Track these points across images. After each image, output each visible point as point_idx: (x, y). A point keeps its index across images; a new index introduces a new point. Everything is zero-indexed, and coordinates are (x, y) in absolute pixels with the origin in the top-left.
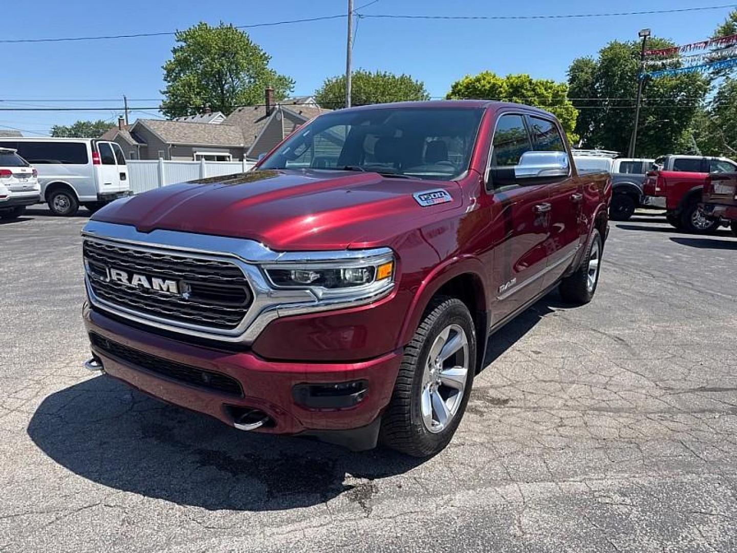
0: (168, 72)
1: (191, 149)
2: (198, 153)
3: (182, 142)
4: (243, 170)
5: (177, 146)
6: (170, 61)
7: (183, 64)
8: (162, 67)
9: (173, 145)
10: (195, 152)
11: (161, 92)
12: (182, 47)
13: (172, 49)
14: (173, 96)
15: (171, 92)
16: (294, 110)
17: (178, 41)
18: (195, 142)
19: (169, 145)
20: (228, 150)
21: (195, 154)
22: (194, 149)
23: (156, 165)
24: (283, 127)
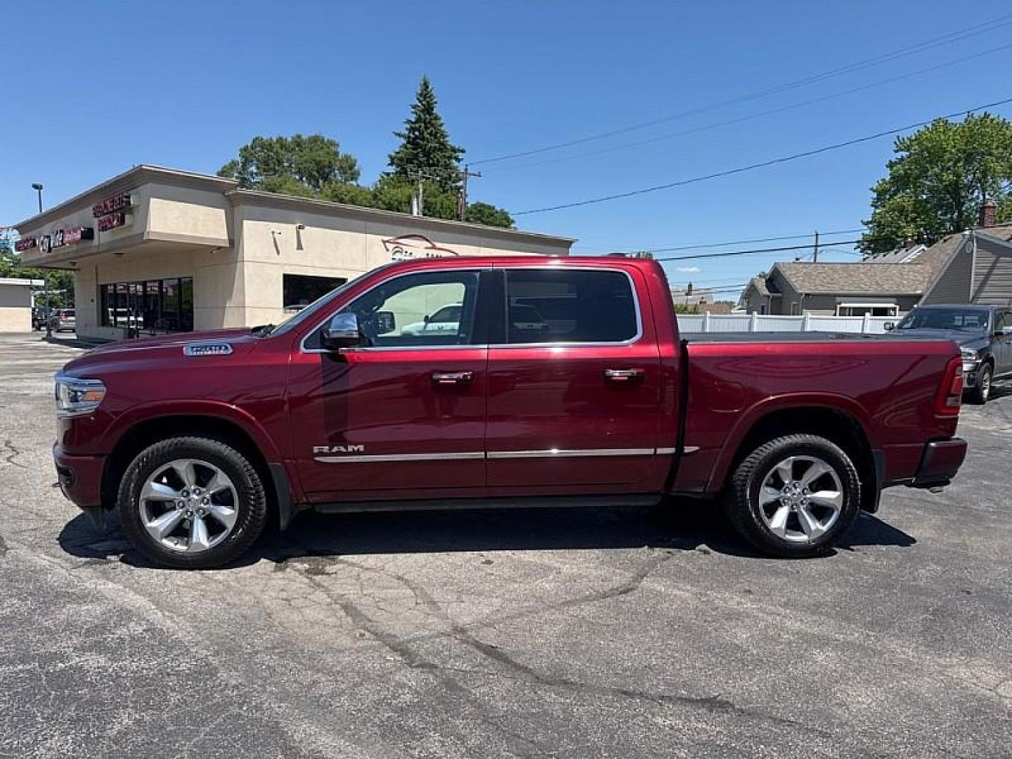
0: (878, 195)
1: (834, 300)
2: (843, 305)
3: (822, 290)
4: (863, 329)
5: (814, 295)
6: (883, 180)
7: (900, 182)
8: (872, 189)
9: (807, 295)
10: (840, 303)
11: (862, 221)
12: (902, 159)
13: (888, 162)
14: (878, 226)
15: (877, 223)
16: (999, 236)
17: (896, 151)
18: (842, 290)
19: (801, 294)
20: (894, 300)
21: (838, 306)
22: (838, 299)
23: (748, 321)
24: (974, 262)
